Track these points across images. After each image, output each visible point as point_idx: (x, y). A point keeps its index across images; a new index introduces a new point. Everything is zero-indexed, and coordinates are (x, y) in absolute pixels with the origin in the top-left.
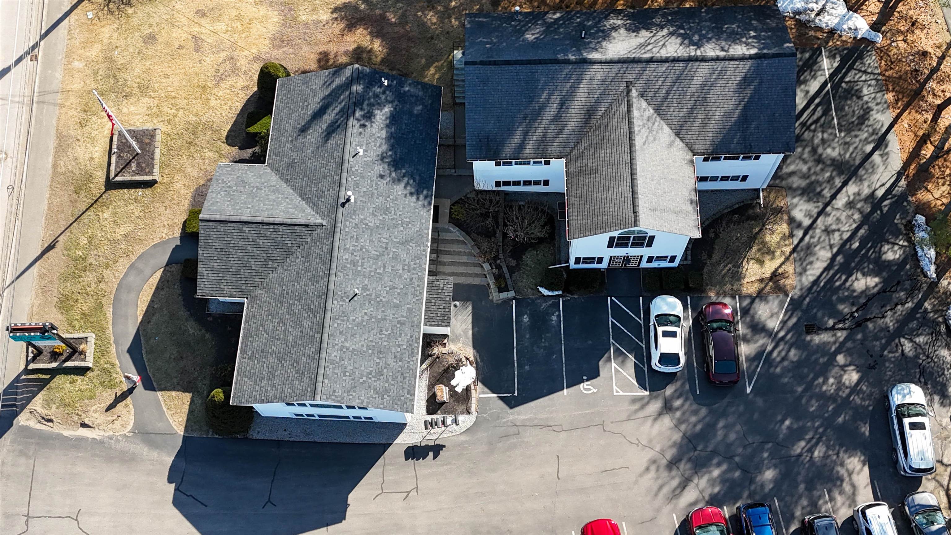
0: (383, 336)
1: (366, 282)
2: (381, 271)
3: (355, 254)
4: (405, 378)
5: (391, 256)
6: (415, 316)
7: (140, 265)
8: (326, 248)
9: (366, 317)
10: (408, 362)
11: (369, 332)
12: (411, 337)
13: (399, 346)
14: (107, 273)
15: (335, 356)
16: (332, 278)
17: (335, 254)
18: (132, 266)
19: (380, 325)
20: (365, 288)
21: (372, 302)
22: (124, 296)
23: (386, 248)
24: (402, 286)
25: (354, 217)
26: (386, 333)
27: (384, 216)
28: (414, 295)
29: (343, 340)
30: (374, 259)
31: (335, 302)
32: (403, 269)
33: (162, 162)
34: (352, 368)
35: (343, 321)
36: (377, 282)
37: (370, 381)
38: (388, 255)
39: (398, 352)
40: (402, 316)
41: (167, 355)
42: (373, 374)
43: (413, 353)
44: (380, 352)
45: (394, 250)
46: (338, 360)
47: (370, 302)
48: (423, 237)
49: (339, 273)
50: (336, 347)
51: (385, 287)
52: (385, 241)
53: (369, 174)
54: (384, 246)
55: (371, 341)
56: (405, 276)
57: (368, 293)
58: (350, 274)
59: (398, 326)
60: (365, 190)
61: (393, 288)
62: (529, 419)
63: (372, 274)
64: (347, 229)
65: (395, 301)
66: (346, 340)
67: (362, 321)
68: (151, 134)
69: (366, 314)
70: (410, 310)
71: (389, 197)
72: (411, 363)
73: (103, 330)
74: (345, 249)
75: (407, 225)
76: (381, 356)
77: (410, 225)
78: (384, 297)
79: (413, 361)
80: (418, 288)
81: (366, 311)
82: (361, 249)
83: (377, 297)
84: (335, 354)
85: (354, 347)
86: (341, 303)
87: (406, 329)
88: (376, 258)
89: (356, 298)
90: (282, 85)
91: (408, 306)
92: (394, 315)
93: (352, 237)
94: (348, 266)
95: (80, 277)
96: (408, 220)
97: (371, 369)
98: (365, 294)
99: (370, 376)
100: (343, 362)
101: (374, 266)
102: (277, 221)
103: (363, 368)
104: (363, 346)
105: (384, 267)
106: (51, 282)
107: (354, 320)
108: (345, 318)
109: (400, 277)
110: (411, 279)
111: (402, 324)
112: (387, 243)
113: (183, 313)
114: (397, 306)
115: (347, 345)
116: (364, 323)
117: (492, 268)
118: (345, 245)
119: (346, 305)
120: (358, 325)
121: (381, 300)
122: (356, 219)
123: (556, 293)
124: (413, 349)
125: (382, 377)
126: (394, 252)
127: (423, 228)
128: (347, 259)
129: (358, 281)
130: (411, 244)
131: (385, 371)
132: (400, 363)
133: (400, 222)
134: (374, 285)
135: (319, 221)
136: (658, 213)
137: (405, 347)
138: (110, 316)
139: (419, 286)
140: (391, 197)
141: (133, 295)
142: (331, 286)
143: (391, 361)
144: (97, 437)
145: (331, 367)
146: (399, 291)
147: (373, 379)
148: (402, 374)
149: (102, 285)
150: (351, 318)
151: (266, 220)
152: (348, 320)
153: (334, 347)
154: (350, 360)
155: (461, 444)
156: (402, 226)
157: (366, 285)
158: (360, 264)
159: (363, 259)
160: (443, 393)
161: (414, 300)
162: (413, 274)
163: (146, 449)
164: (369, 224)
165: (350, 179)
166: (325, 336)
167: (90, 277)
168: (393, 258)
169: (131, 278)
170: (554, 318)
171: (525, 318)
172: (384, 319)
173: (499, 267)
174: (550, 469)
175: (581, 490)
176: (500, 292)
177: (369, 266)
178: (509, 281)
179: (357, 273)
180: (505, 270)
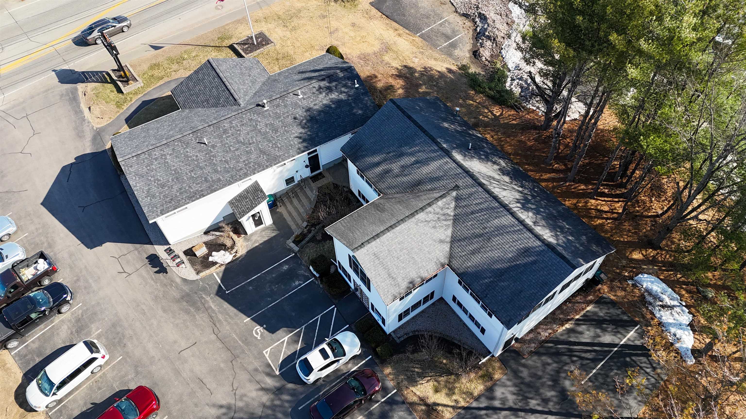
0: (189, 174)
1: (218, 145)
2: (232, 150)
3: (232, 129)
4: (170, 202)
5: (247, 149)
6: (217, 185)
8: (225, 114)
9: (194, 157)
10: (183, 199)
11: (186, 165)
12: (202, 191)
13: (190, 187)
15: (155, 155)
16: (206, 125)
17: (223, 118)
19: (196, 168)
20: (213, 147)
21: (207, 156)
23: (250, 144)
24: (232, 167)
25: (255, 115)
26: (193, 175)
27: (270, 131)
28: (232, 177)
29: (170, 153)
30: (237, 141)
31: (191, 135)
32: (244, 161)
34: (154, 168)
35: (183, 146)
36: (223, 151)
37: (153, 183)
38: (247, 147)
39: (185, 189)
40: (212, 178)
42: (159, 183)
43: (191, 197)
44: (177, 179)
45: (253, 149)
46: (153, 157)
47: (206, 154)
48: (276, 160)
49: (212, 127)
50: (162, 152)
51: (224, 157)
52: (254, 140)
53: (291, 109)
54: (251, 142)
55: (181, 169)
56: (240, 165)
57: (212, 150)
58: (217, 133)
59: (203, 179)
60: (279, 112)
61: (226, 162)
62: (213, 311)
63: (227, 145)
64: (244, 116)
65: (219, 168)
66: (170, 155)
67: (191, 157)
68: (269, 43)
69: (197, 156)
70: (219, 180)
71: (285, 127)
72: (184, 201)
73: (148, 86)
74: (230, 122)
75: (276, 147)
76: (175, 180)
77: (277, 149)
78: (216, 160)
79: (186, 201)
80: (238, 177)
81: (199, 155)
82: (238, 131)
83: (213, 156)
84: (157, 154)
85: (169, 161)
86: (193, 139)
87: (205, 186)
88: (239, 142)
89: (202, 145)
91: (221, 178)
92: (209, 172)
93: (241, 121)
94: (221, 129)
95: (173, 63)
96: (279, 146)
97: (162, 179)
98: (209, 149)
99: (156, 182)
100: (154, 161)
101: (232, 144)
102: (229, 87)
103: (158, 174)
104: (174, 166)
105: (237, 150)
106: (163, 56)
107: (187, 152)
108: (185, 146)
109: (238, 162)
110: (241, 169)
111: (206, 180)
112: (254, 143)
114: (216, 171)
115: (168, 157)
116: (190, 159)
117: (306, 228)
118: (233, 120)
119: (194, 142)
120: (187, 157)
121: (213, 160)
122: (255, 117)
123: (315, 273)
124: (194, 196)
125: (161, 189)
126: (251, 149)
127: (282, 157)
128: (224, 126)
129: (215, 140)
130: (265, 156)
131: (167, 188)
132: (178, 194)
133: (274, 142)
134: (220, 151)
135: (242, 103)
136: (377, 262)
137: (192, 191)
139: (240, 176)
140: (286, 129)
142: (200, 127)
143: (176, 188)
144: (86, 117)
145: (147, 156)
146: (227, 166)
147: (156, 184)
148: (171, 199)
149: (173, 73)
150: (188, 150)
151: (226, 83)
152: (185, 149)
153: (161, 150)
154: (159, 164)
155: (173, 281)
156: (273, 145)
157: (216, 146)
158: (227, 135)
159: (233, 135)
160: (199, 249)
161: (228, 179)
162: (246, 168)
163: (90, 139)
164: (258, 126)
165: (278, 100)
166: (165, 142)
167: (175, 67)
168: (247, 151)
170: (297, 283)
171: (286, 267)
172: (201, 168)
173: (309, 231)
174: (184, 344)
175: (177, 372)
176: (294, 242)
177: (230, 141)
178: (304, 242)
179: (220, 137)
180: (310, 236)
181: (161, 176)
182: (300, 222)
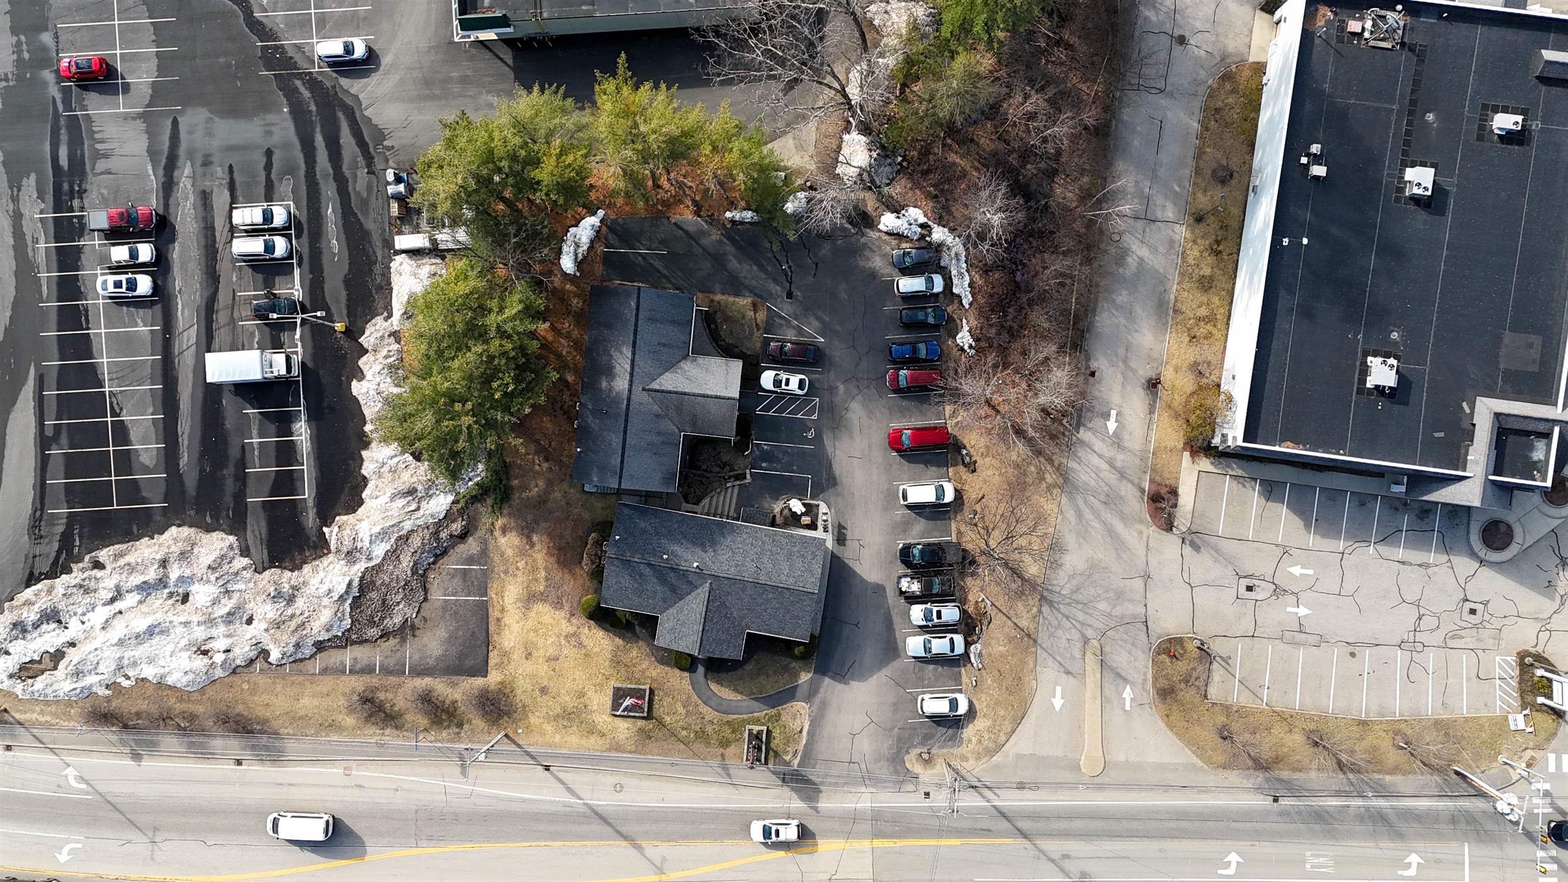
7: (704, 699)
8: (726, 582)
14: (707, 718)
16: (746, 579)
17: (731, 576)
18: (704, 703)
20: (752, 561)
21: (761, 557)
22: (724, 708)
26: (779, 551)
27: (706, 546)
28: (757, 532)
29: (783, 576)
30: (734, 554)
31: (760, 578)
32: (740, 537)
33: (636, 683)
34: (799, 572)
35: (772, 575)
36: (748, 553)
38: (731, 545)
39: (790, 545)
40: (769, 541)
41: (764, 682)
43: (791, 537)
45: (728, 542)
46: (795, 579)
48: (719, 524)
49: (743, 575)
51: (751, 549)
52: (722, 547)
53: (679, 553)
55: (784, 560)
56: (744, 537)
57: (755, 559)
58: (743, 569)
60: (689, 556)
61: (752, 545)
63: (743, 556)
64: (716, 569)
65: (759, 544)
66: (783, 574)
67: (772, 564)
68: (617, 691)
69: (768, 561)
70: (765, 536)
73: (744, 720)
74: (727, 571)
75: (712, 532)
76: (792, 555)
78: (758, 550)
79: (796, 537)
80: (754, 529)
81: (766, 561)
82: (728, 561)
84: (790, 580)
85: (787, 570)
86: (761, 575)
87: (777, 538)
89: (758, 567)
90: (606, 603)
91: (763, 537)
92: (768, 546)
93: (721, 569)
94: (738, 569)
96: (708, 532)
97: (800, 561)
98: (756, 561)
99: (804, 562)
100: (796, 577)
101: (738, 555)
102: (704, 609)
103: (800, 565)
104: (786, 565)
105: (738, 548)
108: (770, 573)
109: (744, 540)
110: (746, 533)
111: (774, 541)
113: (739, 672)
114: (763, 543)
115: (786, 573)
116: (773, 562)
117: (729, 481)
118: (725, 570)
119: (762, 573)
120: (774, 566)
121: (759, 552)
123: (750, 444)
127: (713, 523)
128: (734, 570)
129: (748, 565)
131: (801, 553)
133: (710, 537)
134: (750, 555)
135: (708, 585)
136: (729, 382)
137: (787, 541)
138: (735, 716)
139: (752, 529)
141: (723, 702)
142: (751, 580)
143: (795, 549)
144: (809, 724)
145: (798, 583)
146: (753, 541)
148: (803, 544)
150: (770, 570)
153: (787, 581)
154: (794, 573)
155: (836, 512)
156: (712, 536)
157: (750, 560)
158: (737, 563)
159: (734, 561)
160: (806, 520)
161: (761, 532)
162: (743, 532)
163: (818, 695)
164: (712, 555)
165: (683, 565)
166: (781, 585)
167: (709, 729)
168: (733, 543)
169: (713, 704)
170: (765, 447)
171: (764, 465)
172: (771, 551)
173: (730, 477)
174: (856, 461)
175: (870, 446)
176: (745, 478)
177: (739, 557)
178: (740, 472)
179: (743, 565)
180: (731, 474)
181: (798, 563)
182: (730, 490)
